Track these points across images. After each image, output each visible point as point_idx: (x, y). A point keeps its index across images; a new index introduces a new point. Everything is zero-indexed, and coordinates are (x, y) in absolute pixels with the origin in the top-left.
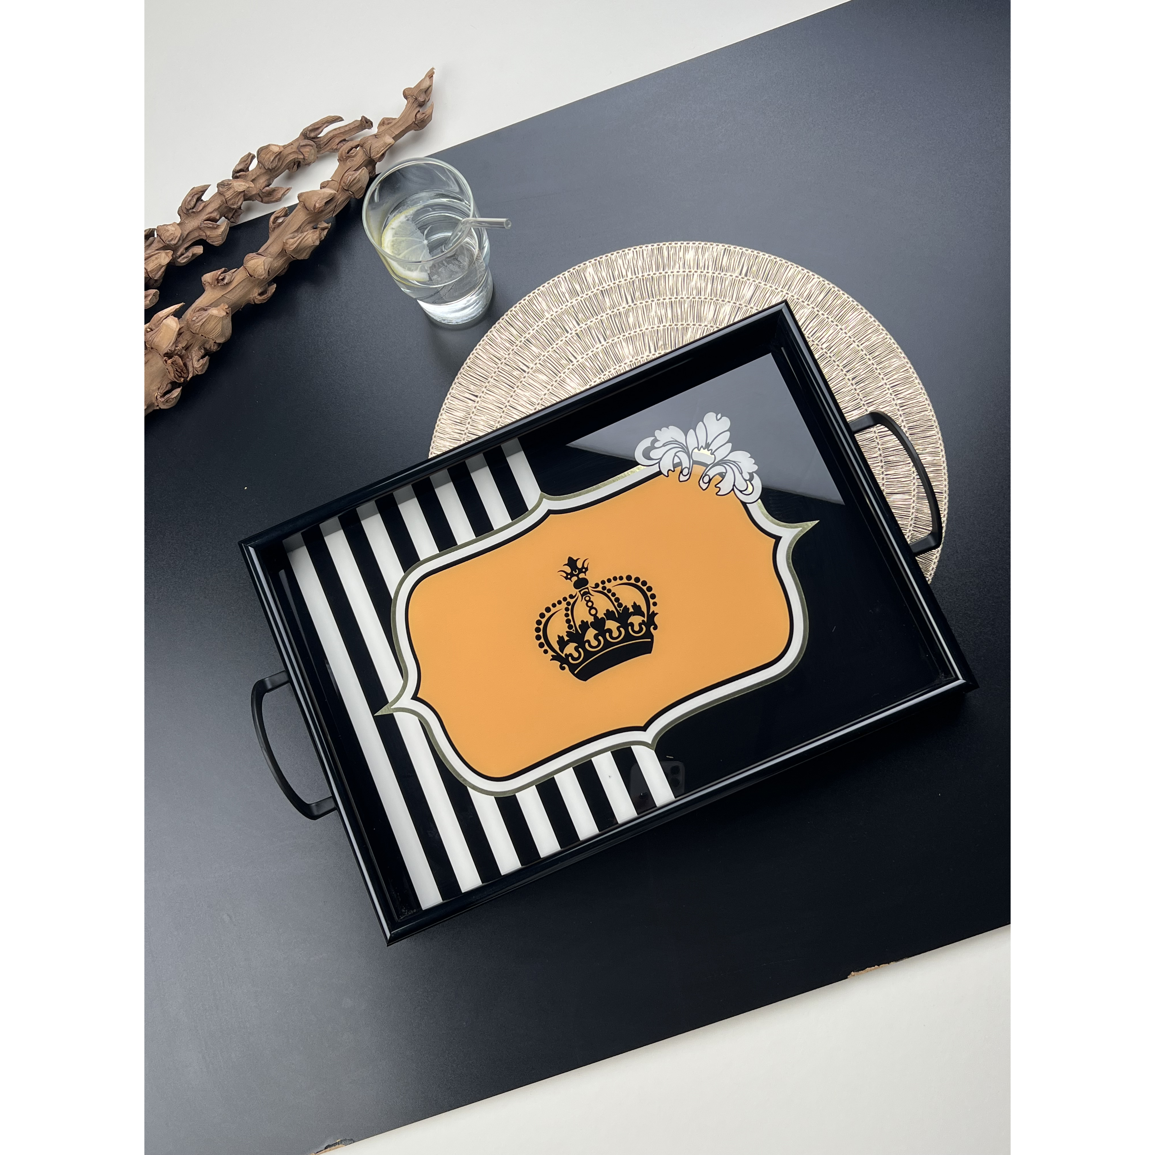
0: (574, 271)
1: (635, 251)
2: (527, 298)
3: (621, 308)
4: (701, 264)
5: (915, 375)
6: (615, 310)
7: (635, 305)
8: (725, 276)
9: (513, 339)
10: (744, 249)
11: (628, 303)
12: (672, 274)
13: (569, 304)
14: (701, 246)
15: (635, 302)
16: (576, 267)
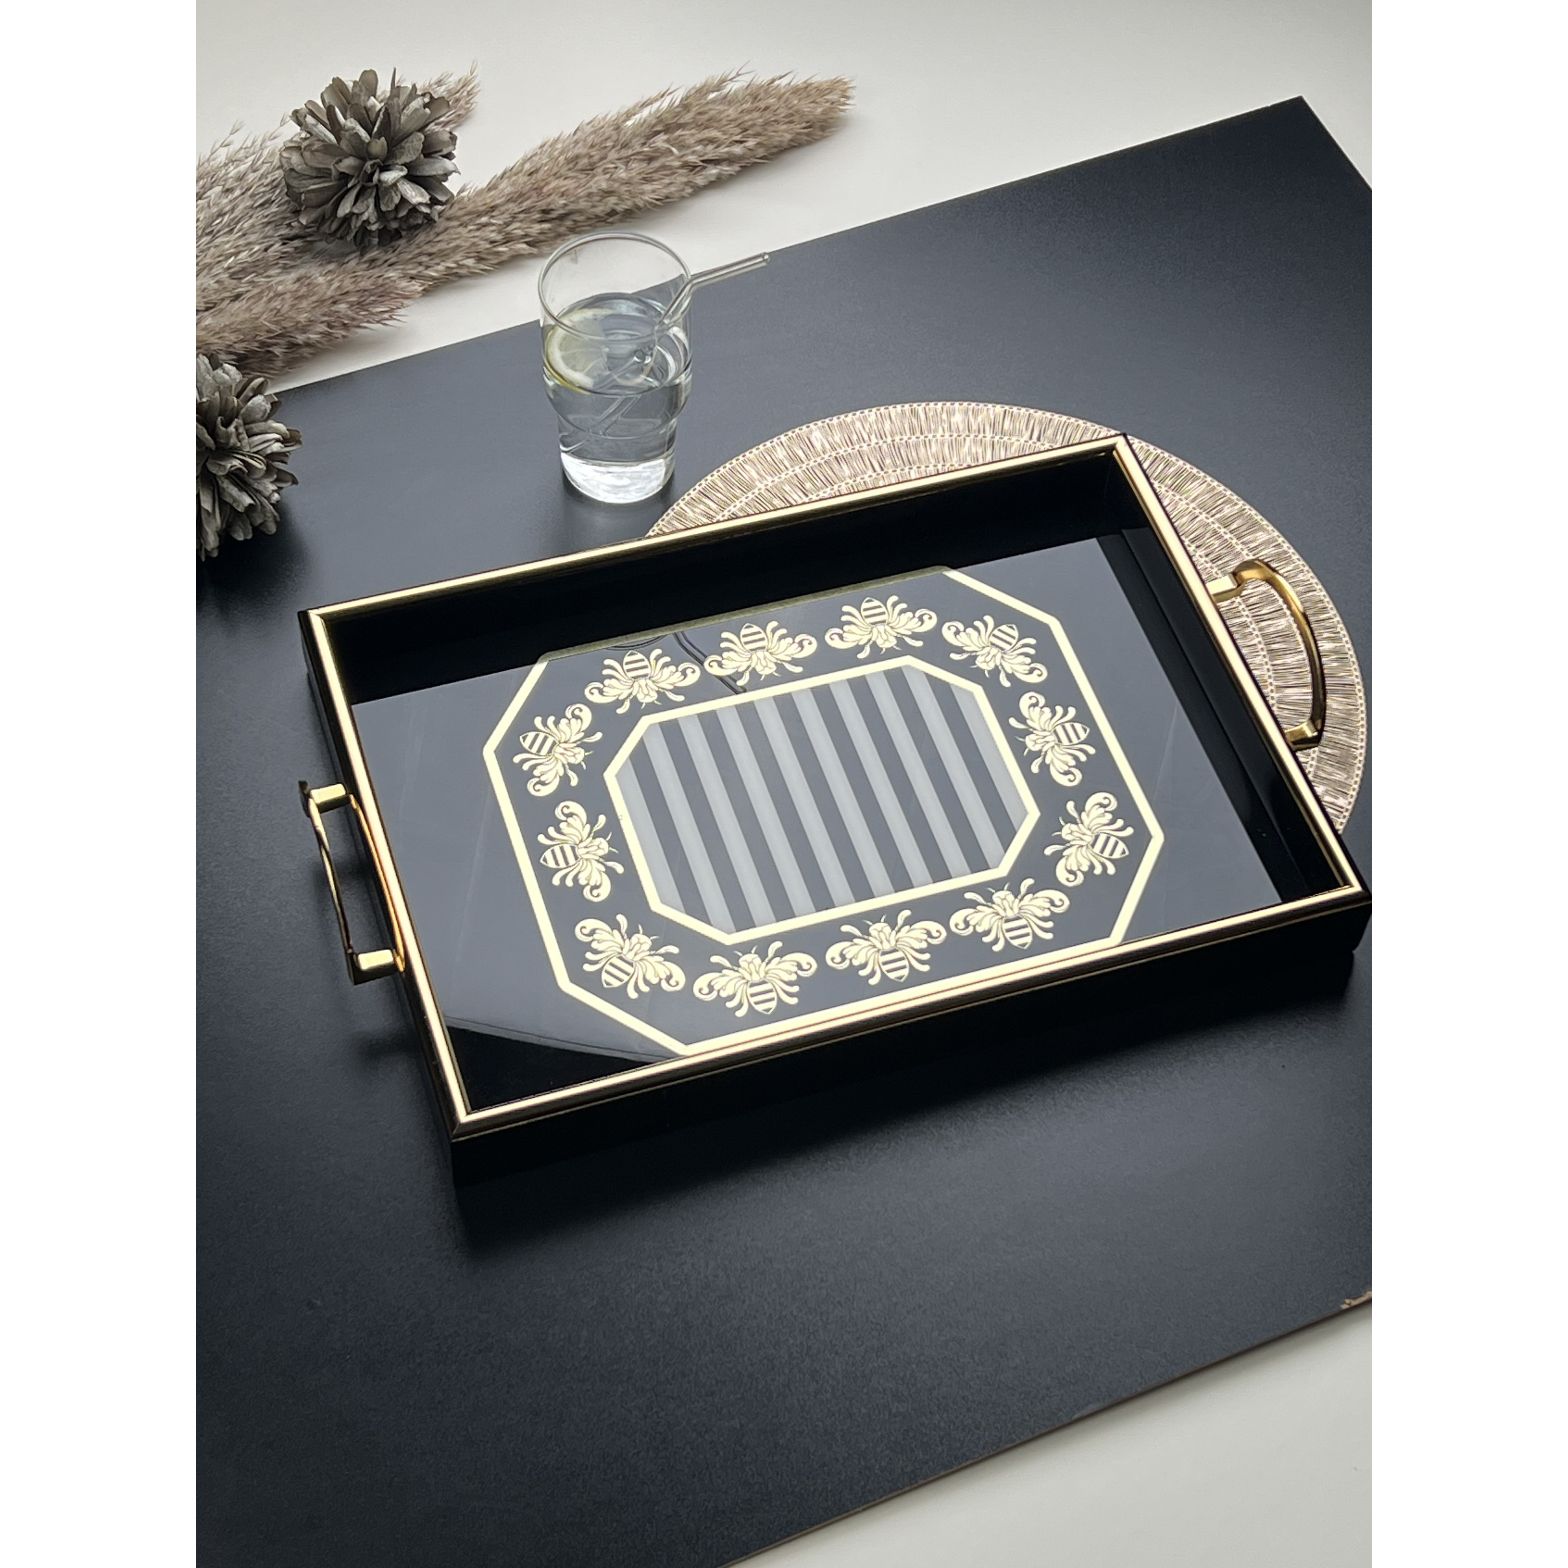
0: (794, 435)
1: (878, 413)
2: (728, 465)
3: (866, 477)
4: (975, 427)
5: (1292, 550)
6: (858, 479)
7: (886, 473)
8: (1009, 442)
9: (712, 513)
10: (1032, 411)
11: (875, 471)
12: (934, 439)
13: (791, 473)
14: (971, 407)
15: (885, 470)
16: (797, 430)
